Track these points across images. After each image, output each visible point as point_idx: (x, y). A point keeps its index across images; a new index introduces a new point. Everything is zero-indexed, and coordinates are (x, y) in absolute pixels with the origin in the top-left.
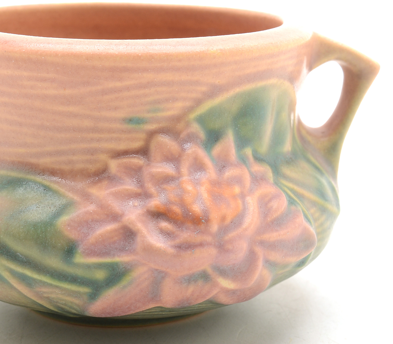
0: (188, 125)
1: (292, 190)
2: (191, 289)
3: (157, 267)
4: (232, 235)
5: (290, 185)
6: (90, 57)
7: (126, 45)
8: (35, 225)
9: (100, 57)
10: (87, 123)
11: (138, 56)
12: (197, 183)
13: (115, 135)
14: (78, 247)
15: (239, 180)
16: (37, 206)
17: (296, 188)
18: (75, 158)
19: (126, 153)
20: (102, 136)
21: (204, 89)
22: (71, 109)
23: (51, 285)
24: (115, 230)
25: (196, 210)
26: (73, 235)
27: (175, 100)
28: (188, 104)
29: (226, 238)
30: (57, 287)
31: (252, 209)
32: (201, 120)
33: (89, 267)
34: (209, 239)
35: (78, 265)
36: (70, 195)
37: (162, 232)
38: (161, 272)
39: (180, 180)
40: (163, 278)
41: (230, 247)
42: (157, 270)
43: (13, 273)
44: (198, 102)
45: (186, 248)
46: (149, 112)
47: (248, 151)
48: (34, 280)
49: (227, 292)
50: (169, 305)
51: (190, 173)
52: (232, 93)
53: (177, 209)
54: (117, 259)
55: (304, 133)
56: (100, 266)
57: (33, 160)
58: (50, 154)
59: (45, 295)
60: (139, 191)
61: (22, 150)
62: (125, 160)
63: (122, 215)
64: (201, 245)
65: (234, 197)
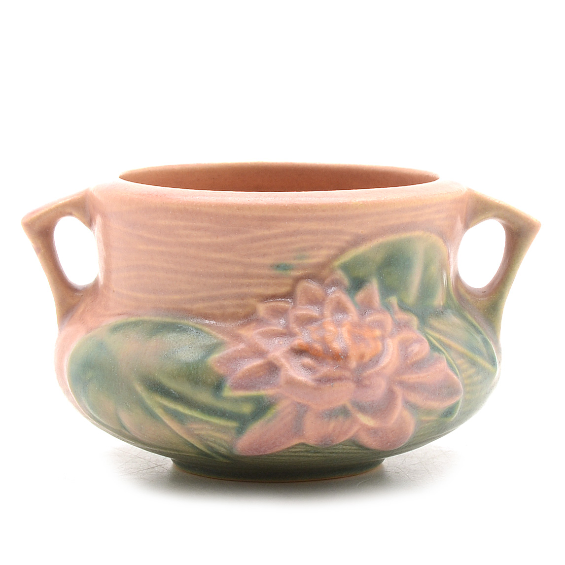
0: (332, 271)
1: (438, 340)
2: (332, 424)
3: (299, 400)
4: (369, 372)
5: (437, 335)
6: (241, 207)
7: (274, 196)
8: (188, 364)
9: (250, 207)
10: (238, 269)
11: (285, 206)
12: (339, 324)
13: (263, 281)
14: (227, 381)
15: (380, 325)
16: (190, 346)
17: (442, 338)
18: (226, 303)
19: (274, 297)
20: (252, 281)
21: (348, 238)
22: (223, 256)
23: (201, 420)
24: (261, 366)
25: (336, 347)
26: (222, 371)
27: (320, 248)
28: (332, 252)
29: (365, 374)
30: (207, 422)
31: (391, 350)
32: (346, 268)
33: (236, 400)
34: (347, 374)
35: (226, 399)
36: (220, 336)
37: (304, 366)
38: (303, 406)
39: (323, 321)
40: (305, 412)
41: (367, 382)
42: (299, 403)
43: (166, 410)
44: (342, 251)
45: (325, 381)
46: (295, 259)
47: (394, 300)
48: (186, 416)
49: (368, 430)
50: (311, 442)
51: (332, 315)
52: (375, 243)
53: (318, 346)
54: (262, 392)
55: (462, 291)
56: (246, 400)
57: (188, 306)
58: (203, 300)
59: (196, 432)
60: (285, 331)
61: (177, 297)
62: (273, 304)
63: (267, 352)
64: (340, 379)
65: (375, 338)
